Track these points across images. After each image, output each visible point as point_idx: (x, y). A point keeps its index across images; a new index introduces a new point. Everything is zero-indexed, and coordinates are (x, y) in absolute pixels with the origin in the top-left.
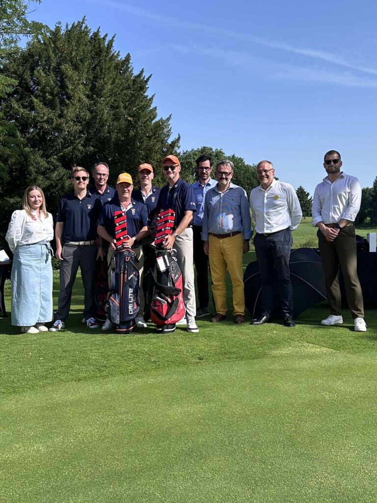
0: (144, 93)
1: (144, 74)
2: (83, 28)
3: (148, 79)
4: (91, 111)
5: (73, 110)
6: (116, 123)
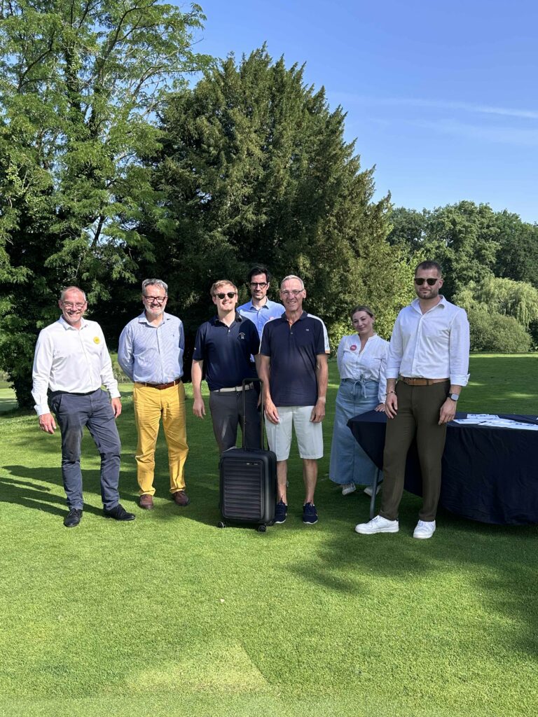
0: (338, 138)
2: (263, 58)
4: (265, 167)
5: (240, 168)
6: (295, 182)
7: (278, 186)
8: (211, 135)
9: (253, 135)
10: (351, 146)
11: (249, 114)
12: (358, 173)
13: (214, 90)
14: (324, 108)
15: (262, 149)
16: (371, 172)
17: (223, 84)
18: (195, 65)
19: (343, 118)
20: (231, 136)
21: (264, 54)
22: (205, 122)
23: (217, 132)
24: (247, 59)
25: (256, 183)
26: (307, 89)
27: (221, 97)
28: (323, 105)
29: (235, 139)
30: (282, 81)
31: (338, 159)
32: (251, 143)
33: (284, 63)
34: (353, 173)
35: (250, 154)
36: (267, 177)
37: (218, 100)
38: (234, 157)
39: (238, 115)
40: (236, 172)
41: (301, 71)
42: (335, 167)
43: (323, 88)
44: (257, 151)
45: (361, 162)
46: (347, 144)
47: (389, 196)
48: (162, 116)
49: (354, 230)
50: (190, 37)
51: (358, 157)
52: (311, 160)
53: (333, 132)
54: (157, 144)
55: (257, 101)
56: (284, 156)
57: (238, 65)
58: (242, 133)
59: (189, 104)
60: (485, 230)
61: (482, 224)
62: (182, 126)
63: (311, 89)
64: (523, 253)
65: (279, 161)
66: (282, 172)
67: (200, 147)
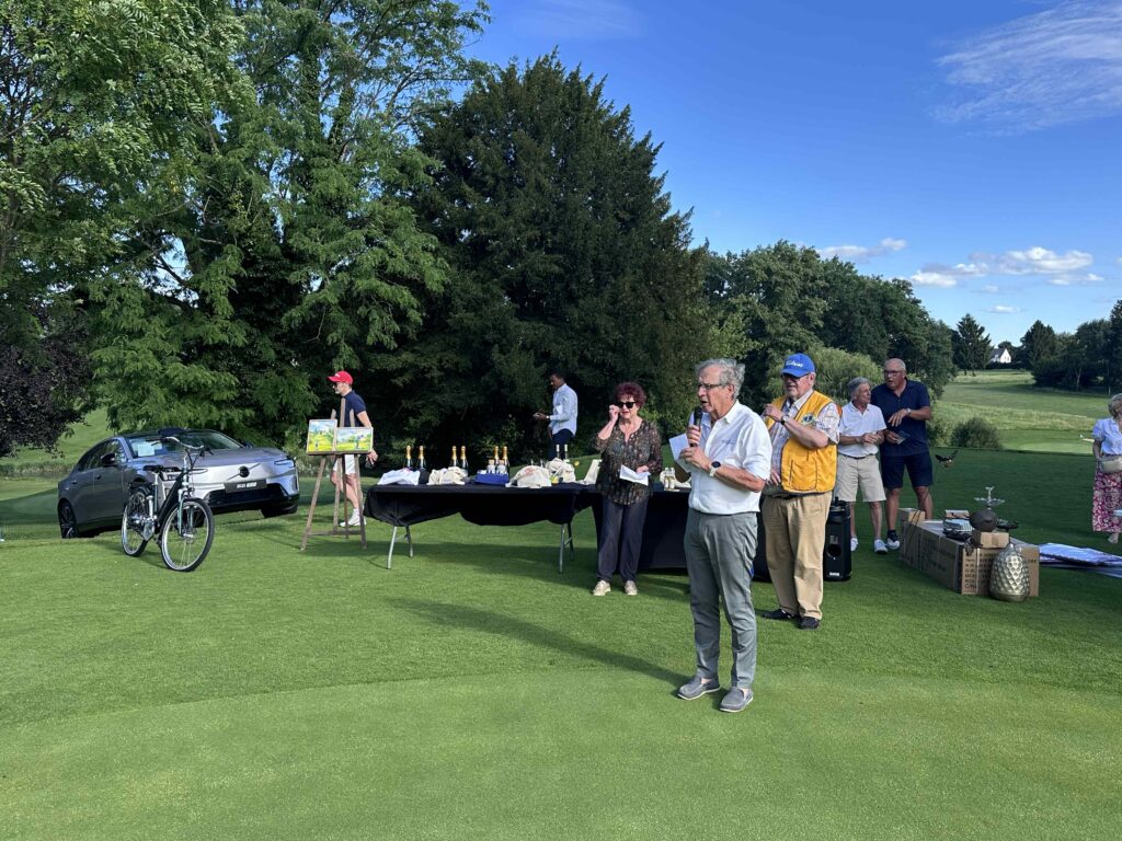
0: (649, 172)
1: (650, 142)
2: (553, 66)
3: (657, 150)
5: (526, 205)
6: (595, 224)
7: (574, 229)
10: (660, 181)
13: (491, 104)
16: (687, 216)
17: (502, 97)
21: (555, 61)
24: (531, 67)
26: (606, 107)
27: (501, 113)
28: (627, 129)
29: (519, 168)
33: (580, 75)
36: (560, 216)
37: (496, 117)
38: (519, 190)
39: (524, 138)
40: (521, 210)
41: (598, 89)
43: (628, 107)
45: (672, 201)
46: (657, 178)
47: (708, 243)
49: (665, 286)
51: (669, 195)
52: (616, 198)
53: (645, 165)
57: (521, 73)
60: (810, 284)
61: (806, 275)
63: (610, 107)
66: (578, 211)
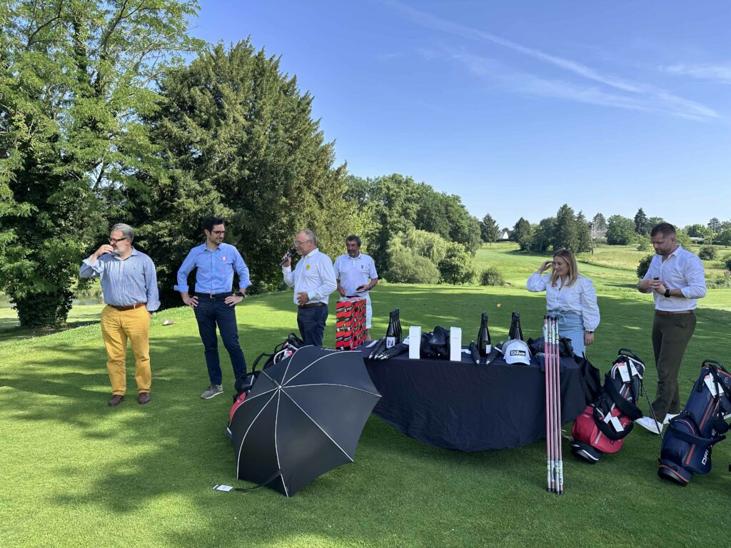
0: (307, 115)
1: (308, 96)
2: (247, 47)
4: (249, 133)
5: (227, 131)
6: (273, 146)
7: (259, 148)
8: (203, 103)
9: (239, 107)
10: (317, 123)
11: (236, 90)
12: (322, 145)
13: (206, 68)
14: (296, 92)
15: (246, 117)
16: (332, 144)
17: (214, 64)
18: (190, 46)
19: (311, 101)
20: (220, 106)
21: (249, 44)
22: (198, 92)
23: (208, 101)
24: (234, 47)
25: (240, 144)
26: (283, 76)
27: (212, 74)
28: (295, 90)
29: (223, 108)
30: (262, 67)
31: (307, 131)
32: (237, 113)
33: (264, 53)
34: (318, 144)
35: (235, 121)
36: (250, 140)
37: (209, 76)
38: (222, 122)
39: (226, 89)
40: (224, 133)
41: (278, 61)
42: (304, 138)
43: (295, 76)
44: (242, 119)
45: (324, 136)
46: (314, 121)
47: (346, 164)
48: (161, 84)
49: (320, 188)
50: (187, 23)
51: (322, 132)
52: (286, 131)
53: (304, 111)
54: (156, 106)
55: (242, 80)
56: (264, 125)
57: (227, 51)
58: (230, 104)
59: (185, 77)
60: (409, 196)
61: (407, 190)
62: (178, 94)
63: (286, 76)
64: (435, 213)
65: (259, 128)
66: (262, 137)
67: (194, 112)
